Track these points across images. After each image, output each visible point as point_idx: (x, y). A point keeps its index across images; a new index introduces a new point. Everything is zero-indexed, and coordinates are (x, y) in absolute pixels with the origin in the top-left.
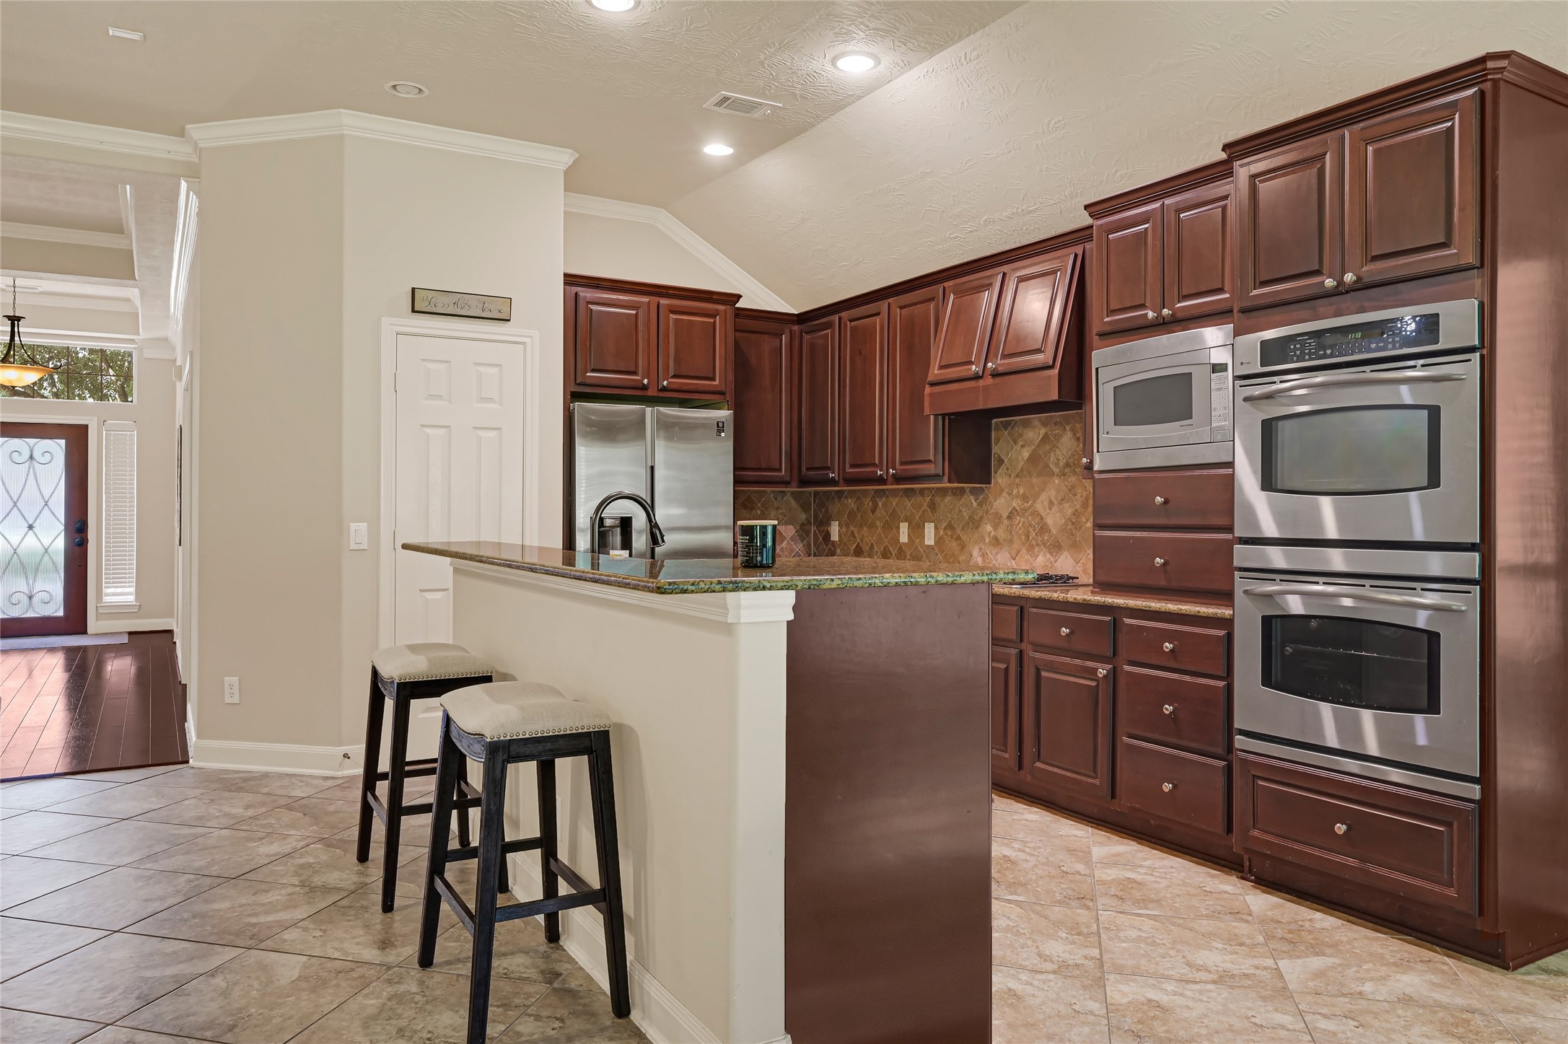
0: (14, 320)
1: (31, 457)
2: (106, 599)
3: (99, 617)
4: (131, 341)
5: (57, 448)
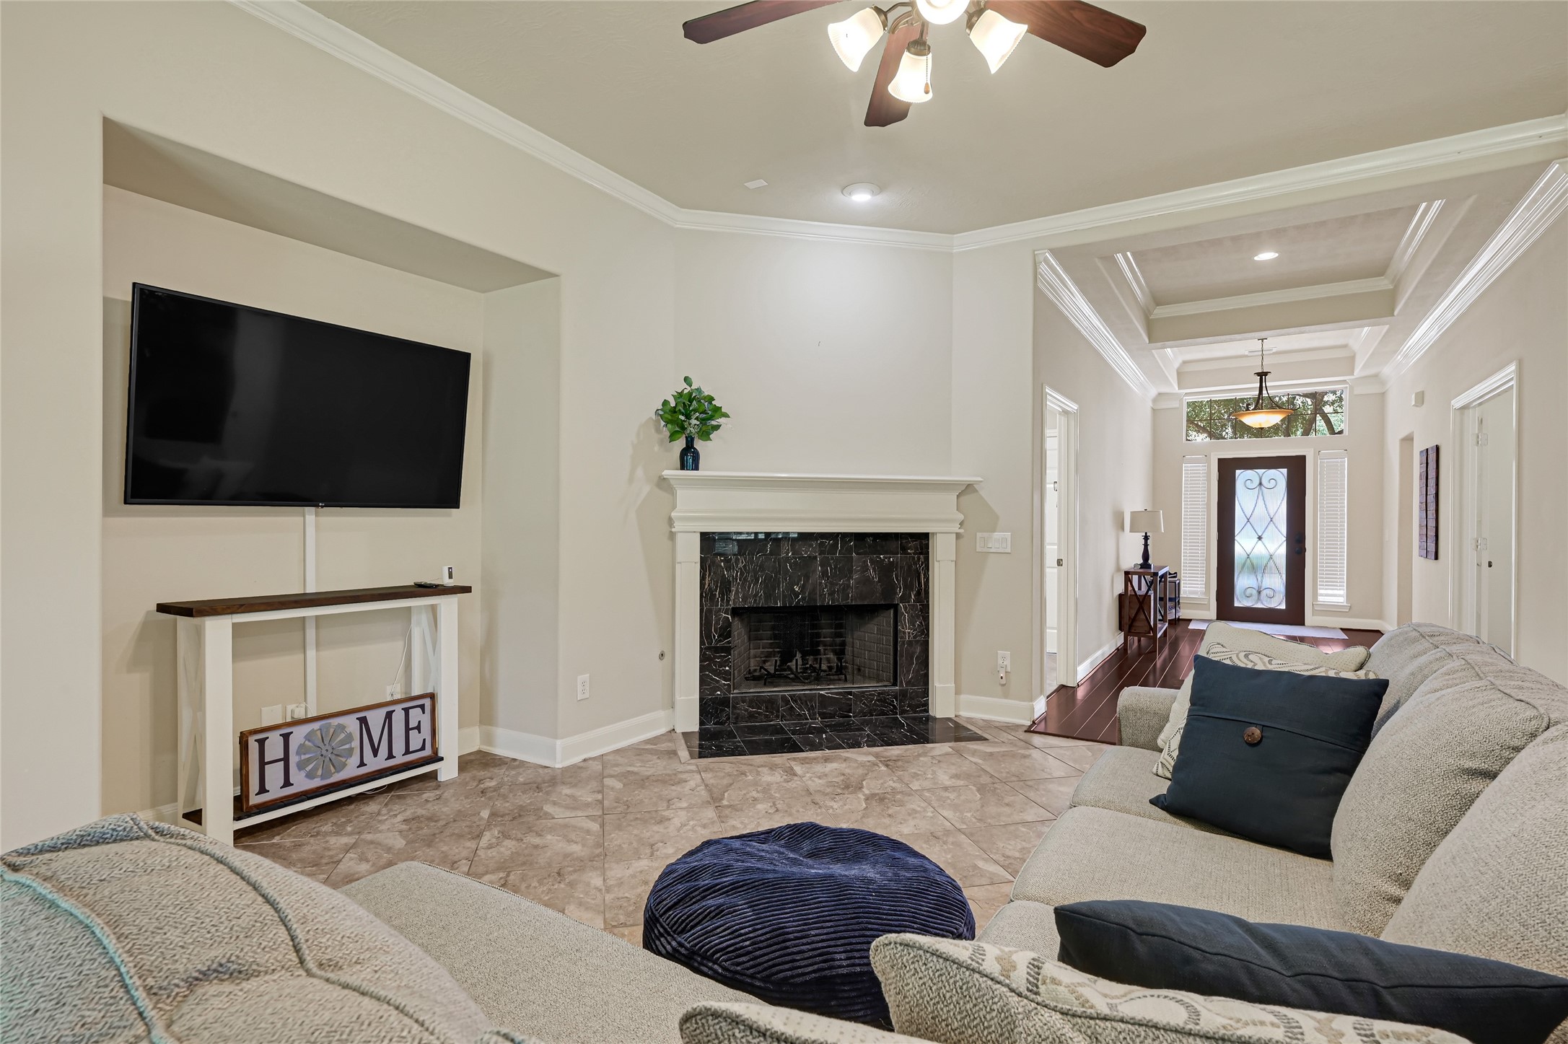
0: (1262, 375)
1: (1261, 484)
2: (1320, 598)
3: (1315, 612)
4: (1344, 382)
5: (1280, 475)
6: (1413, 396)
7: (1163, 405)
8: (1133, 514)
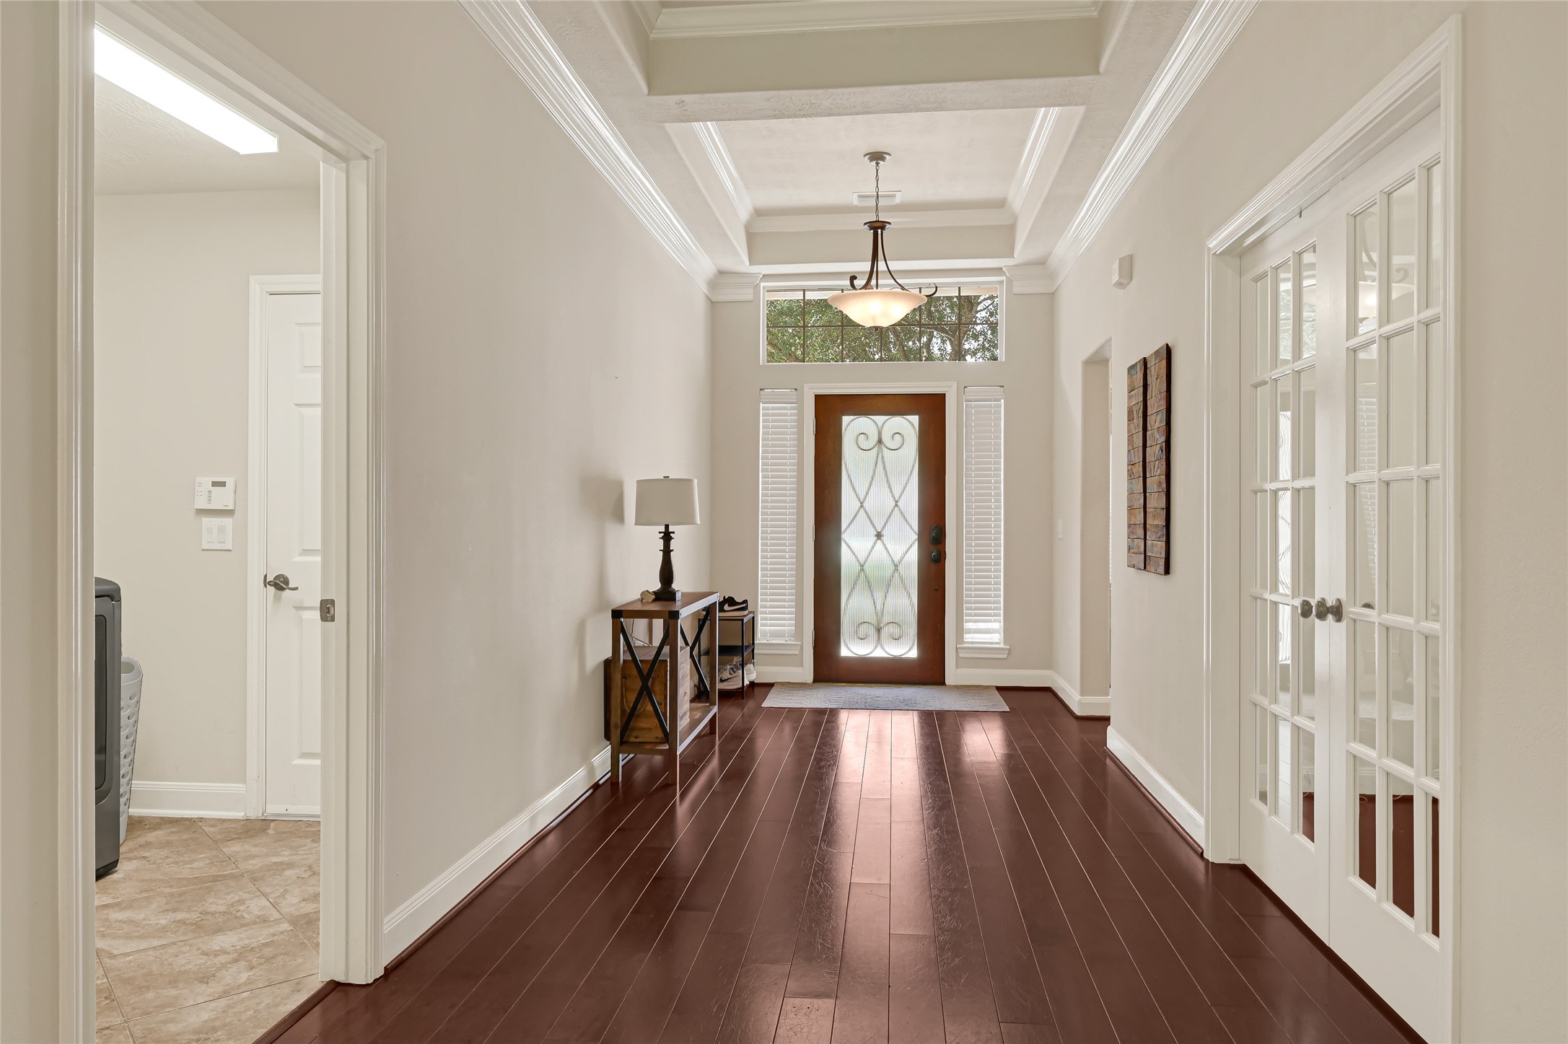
0: (877, 228)
1: (880, 441)
3: (959, 662)
4: (998, 271)
5: (908, 426)
6: (1116, 266)
7: (725, 295)
8: (641, 484)
